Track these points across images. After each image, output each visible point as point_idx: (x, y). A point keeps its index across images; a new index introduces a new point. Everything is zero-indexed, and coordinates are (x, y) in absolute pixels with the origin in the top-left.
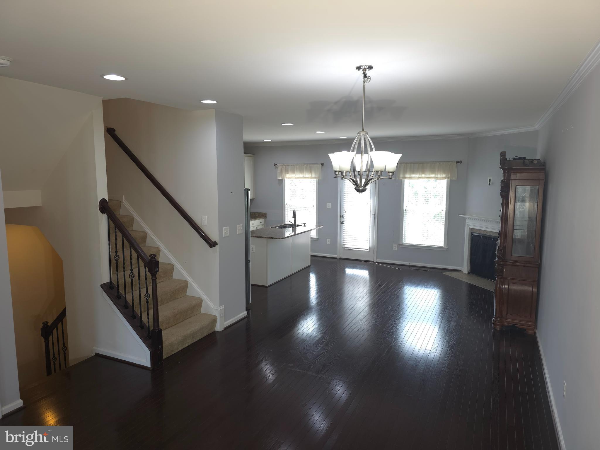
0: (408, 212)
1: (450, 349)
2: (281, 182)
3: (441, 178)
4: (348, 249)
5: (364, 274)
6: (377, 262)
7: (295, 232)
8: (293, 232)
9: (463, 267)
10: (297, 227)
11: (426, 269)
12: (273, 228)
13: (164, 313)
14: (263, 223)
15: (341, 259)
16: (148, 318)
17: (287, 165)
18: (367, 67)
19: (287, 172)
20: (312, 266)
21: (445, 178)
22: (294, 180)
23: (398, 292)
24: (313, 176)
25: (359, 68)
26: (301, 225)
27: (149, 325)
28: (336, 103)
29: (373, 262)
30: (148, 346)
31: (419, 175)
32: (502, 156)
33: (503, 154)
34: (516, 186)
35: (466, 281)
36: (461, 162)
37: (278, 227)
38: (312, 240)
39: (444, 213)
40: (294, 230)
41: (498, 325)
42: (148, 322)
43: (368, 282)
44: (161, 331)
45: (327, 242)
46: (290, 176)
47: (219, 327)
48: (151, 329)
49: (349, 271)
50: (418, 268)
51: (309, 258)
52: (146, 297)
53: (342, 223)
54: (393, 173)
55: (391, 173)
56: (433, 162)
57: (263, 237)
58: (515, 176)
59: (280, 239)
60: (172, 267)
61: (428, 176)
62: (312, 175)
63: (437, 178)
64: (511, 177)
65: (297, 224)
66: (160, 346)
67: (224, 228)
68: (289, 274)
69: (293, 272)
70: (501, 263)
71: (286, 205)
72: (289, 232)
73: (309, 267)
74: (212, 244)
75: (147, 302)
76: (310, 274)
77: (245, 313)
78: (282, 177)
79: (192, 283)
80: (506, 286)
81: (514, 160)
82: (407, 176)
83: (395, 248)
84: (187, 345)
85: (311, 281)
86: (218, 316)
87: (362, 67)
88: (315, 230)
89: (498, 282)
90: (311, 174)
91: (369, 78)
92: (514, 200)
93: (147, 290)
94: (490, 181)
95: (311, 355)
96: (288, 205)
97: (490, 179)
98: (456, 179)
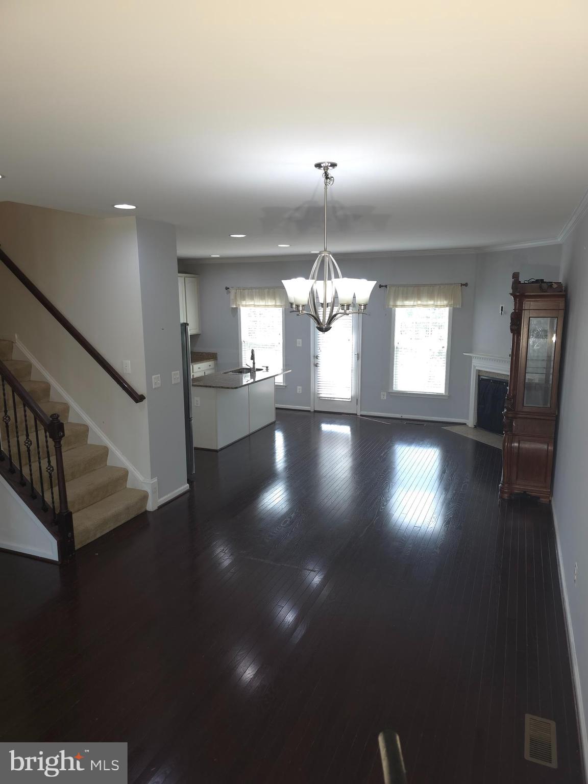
0: (400, 350)
1: (445, 525)
2: (235, 312)
3: (441, 306)
4: (324, 398)
5: (345, 430)
6: (361, 416)
7: (254, 379)
8: (251, 378)
9: (468, 419)
10: (256, 372)
11: (422, 423)
12: (225, 373)
13: (74, 490)
14: (212, 366)
15: (315, 411)
16: (53, 498)
17: (243, 289)
18: (329, 165)
19: (243, 298)
20: (278, 422)
21: (447, 306)
22: (253, 308)
23: (386, 453)
24: (278, 303)
25: (318, 166)
26: (262, 370)
27: (54, 506)
28: (297, 209)
29: (356, 415)
30: (54, 534)
31: (414, 301)
32: (515, 277)
33: (516, 276)
34: (530, 317)
35: (470, 437)
36: (466, 285)
37: (232, 372)
38: (277, 388)
39: (445, 350)
40: (253, 376)
41: (506, 493)
42: (53, 502)
43: (350, 440)
44: (70, 515)
45: (298, 391)
46: (247, 304)
47: (151, 506)
48: (57, 512)
49: (325, 427)
50: (411, 422)
51: (274, 412)
52: (49, 471)
53: (316, 365)
54: (365, 305)
55: (362, 306)
56: (431, 285)
57: (210, 387)
58: (528, 304)
59: (232, 388)
60: (86, 429)
61: (425, 303)
62: (276, 302)
63: (437, 306)
64: (524, 306)
65: (257, 367)
66: (70, 534)
67: (153, 377)
68: (247, 433)
69: (252, 430)
70: (510, 415)
71: (243, 343)
72: (246, 379)
73: (273, 423)
74: (138, 398)
75: (51, 477)
76: (276, 432)
77: (186, 487)
78: (236, 305)
79: (114, 449)
80: (516, 445)
81: (529, 283)
82: (399, 303)
83: (384, 396)
84: (107, 531)
85: (276, 442)
86: (149, 491)
87: (322, 165)
88: (282, 375)
89: (507, 439)
90: (274, 301)
91: (332, 179)
92: (527, 336)
93: (49, 462)
94: (502, 310)
95: (270, 538)
96: (246, 343)
97: (502, 307)
98: (460, 307)
